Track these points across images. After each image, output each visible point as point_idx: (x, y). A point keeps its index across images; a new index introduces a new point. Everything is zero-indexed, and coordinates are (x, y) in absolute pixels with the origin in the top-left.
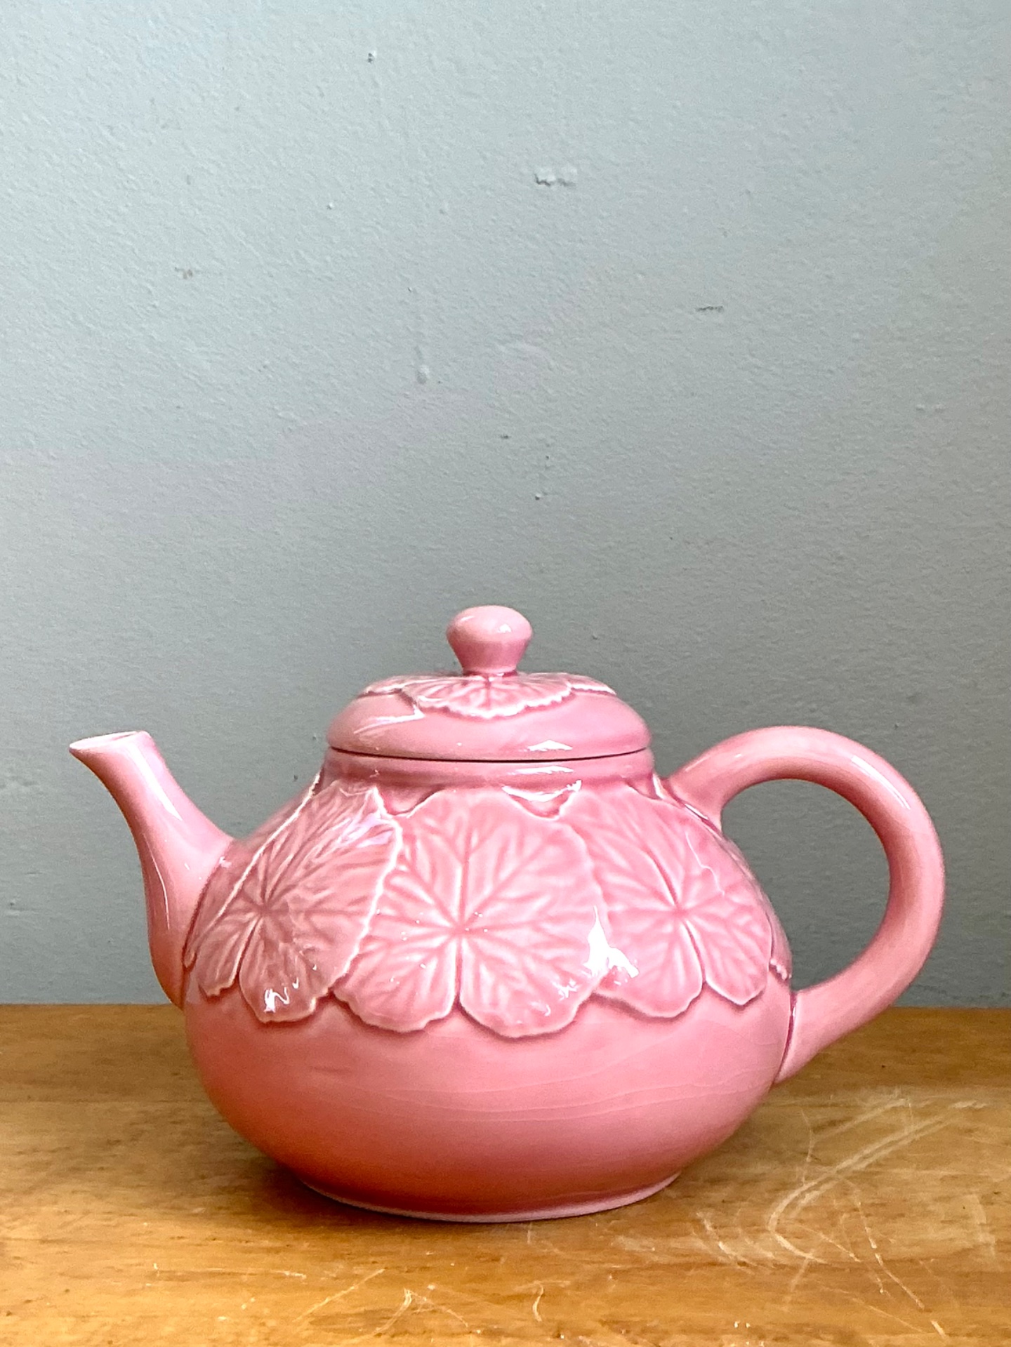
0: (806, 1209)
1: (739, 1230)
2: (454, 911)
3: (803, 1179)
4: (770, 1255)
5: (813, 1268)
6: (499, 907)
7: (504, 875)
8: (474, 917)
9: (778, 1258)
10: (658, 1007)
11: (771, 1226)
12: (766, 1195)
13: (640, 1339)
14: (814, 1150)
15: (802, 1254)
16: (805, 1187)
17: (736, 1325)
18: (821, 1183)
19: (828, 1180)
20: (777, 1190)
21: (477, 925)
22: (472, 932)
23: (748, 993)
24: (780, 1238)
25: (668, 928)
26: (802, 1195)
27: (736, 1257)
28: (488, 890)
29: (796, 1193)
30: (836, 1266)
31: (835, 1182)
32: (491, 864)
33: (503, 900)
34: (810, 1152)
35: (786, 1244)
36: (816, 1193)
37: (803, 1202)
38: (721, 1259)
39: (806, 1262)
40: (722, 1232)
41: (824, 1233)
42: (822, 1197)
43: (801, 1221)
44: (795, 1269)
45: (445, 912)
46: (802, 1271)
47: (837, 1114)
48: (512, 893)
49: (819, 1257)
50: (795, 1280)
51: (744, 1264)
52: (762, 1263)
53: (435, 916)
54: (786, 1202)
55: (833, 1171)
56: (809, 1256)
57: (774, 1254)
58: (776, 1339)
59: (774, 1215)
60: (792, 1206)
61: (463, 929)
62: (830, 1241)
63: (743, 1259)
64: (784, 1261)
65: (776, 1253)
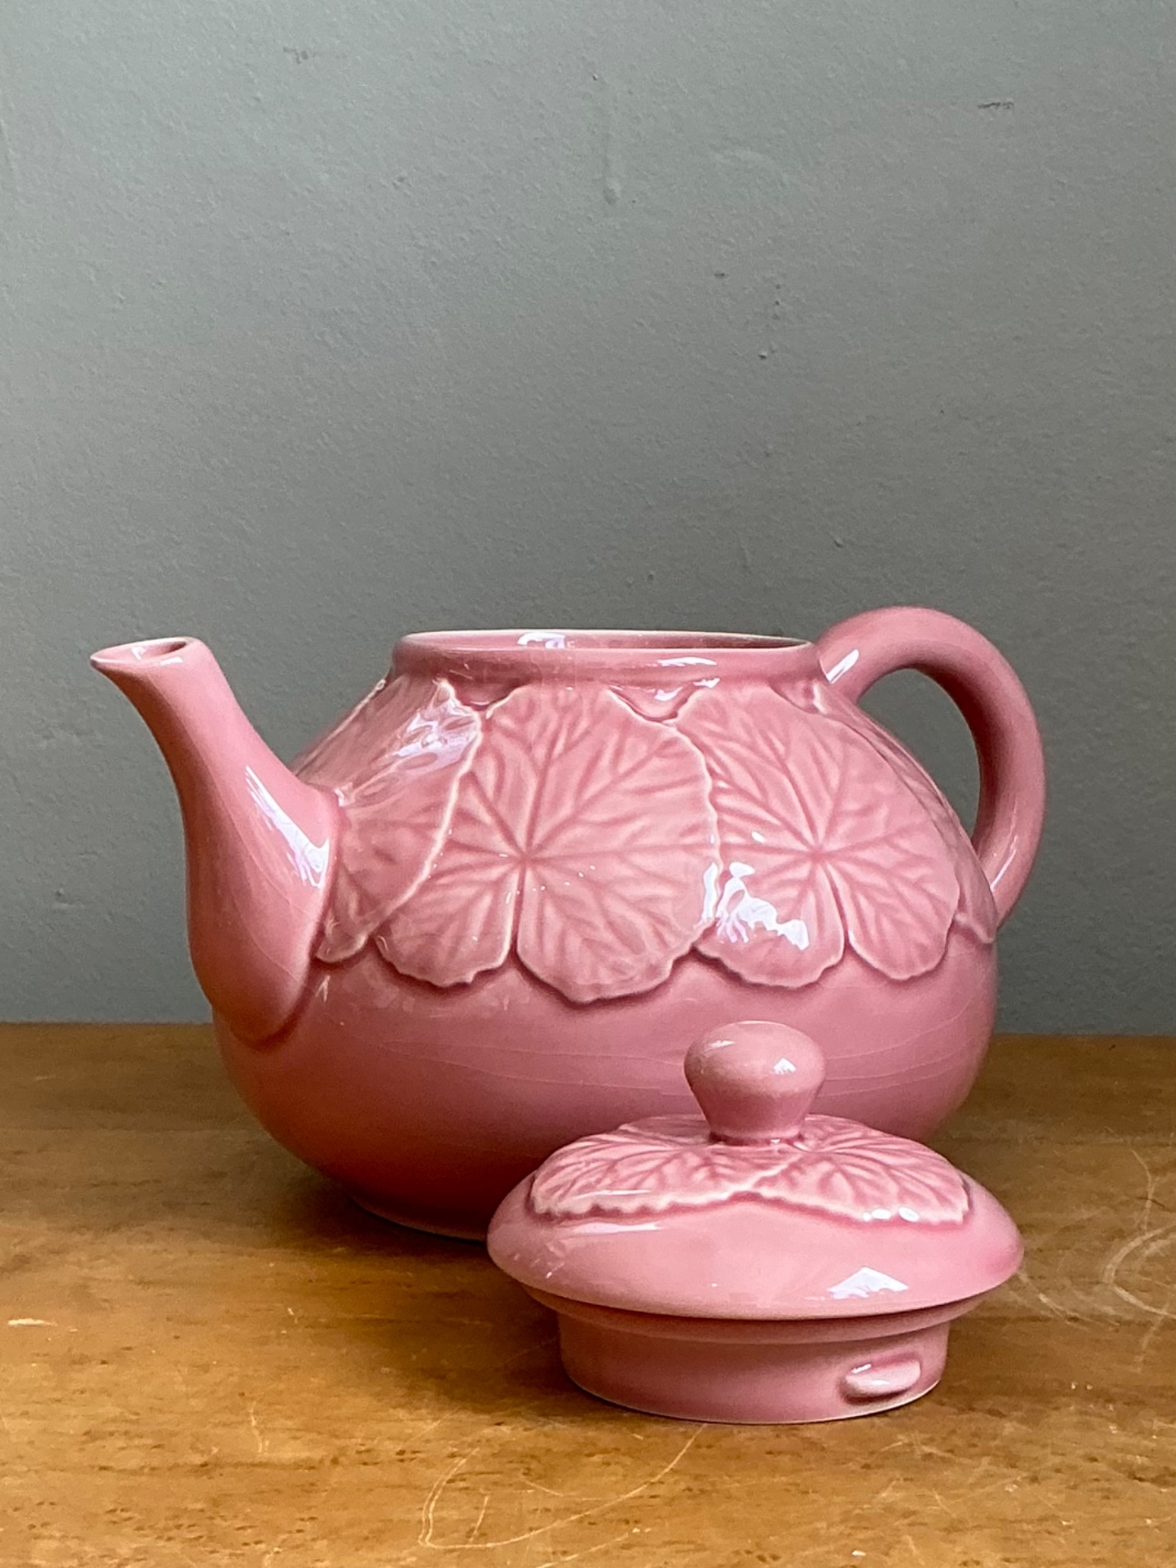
0: (1153, 1260)
1: (1066, 1281)
2: (521, 837)
3: (1144, 1225)
4: (1109, 1311)
6: (578, 832)
7: (593, 789)
8: (541, 847)
9: (1122, 1313)
11: (1108, 1278)
12: (1097, 1243)
15: (1154, 1309)
16: (1149, 1235)
18: (1168, 1232)
20: (1112, 1238)
21: (546, 854)
22: (545, 862)
23: (910, 965)
24: (1121, 1290)
25: (803, 872)
26: (1146, 1244)
27: (1064, 1311)
28: (566, 810)
29: (1134, 1244)
32: (575, 777)
33: (586, 823)
34: (1150, 1196)
35: (1129, 1297)
36: (1163, 1243)
37: (1148, 1254)
38: (1043, 1313)
39: (1159, 1319)
40: (1042, 1281)
43: (1147, 1273)
44: (1145, 1326)
45: (510, 838)
46: (1155, 1328)
48: (599, 815)
50: (1147, 1338)
51: (1075, 1319)
52: (1101, 1319)
53: (498, 842)
54: (1125, 1251)
56: (1164, 1312)
57: (1114, 1309)
59: (1111, 1267)
60: (1132, 1256)
61: (528, 859)
63: (1072, 1314)
64: (1129, 1318)
65: (1118, 1308)
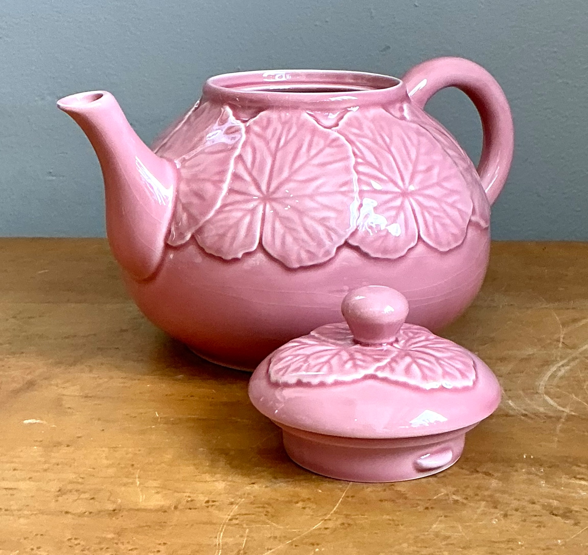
0: (561, 378)
1: (521, 392)
2: (264, 187)
3: (558, 359)
4: (542, 409)
5: (569, 418)
6: (291, 185)
7: (297, 165)
8: (274, 192)
9: (547, 412)
10: (385, 251)
11: (541, 389)
12: (536, 369)
13: (464, 466)
14: (564, 338)
15: (561, 409)
16: (561, 364)
17: (525, 457)
18: (569, 362)
19: (574, 359)
20: (543, 365)
21: (275, 196)
22: (275, 200)
23: (449, 244)
24: (547, 398)
25: (398, 203)
26: (559, 369)
27: (519, 411)
28: (285, 174)
29: (554, 369)
30: (584, 417)
31: (578, 360)
32: (290, 157)
33: (295, 181)
34: (561, 340)
35: (551, 402)
36: (568, 368)
37: (560, 374)
38: (511, 412)
39: (565, 414)
40: (509, 393)
41: (575, 396)
42: (571, 370)
43: (559, 387)
44: (558, 418)
45: (259, 188)
46: (563, 420)
47: (577, 315)
48: (300, 177)
49: (572, 411)
50: (559, 426)
51: (525, 415)
52: (537, 415)
53: (253, 190)
54: (549, 374)
55: (576, 353)
56: (567, 410)
57: (544, 409)
58: (550, 467)
59: (542, 382)
60: (553, 376)
61: (267, 198)
62: (580, 400)
63: (524, 412)
64: (551, 414)
65: (546, 408)
